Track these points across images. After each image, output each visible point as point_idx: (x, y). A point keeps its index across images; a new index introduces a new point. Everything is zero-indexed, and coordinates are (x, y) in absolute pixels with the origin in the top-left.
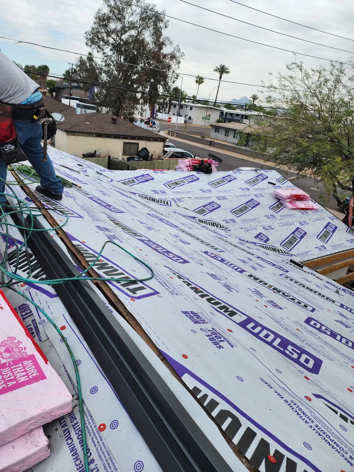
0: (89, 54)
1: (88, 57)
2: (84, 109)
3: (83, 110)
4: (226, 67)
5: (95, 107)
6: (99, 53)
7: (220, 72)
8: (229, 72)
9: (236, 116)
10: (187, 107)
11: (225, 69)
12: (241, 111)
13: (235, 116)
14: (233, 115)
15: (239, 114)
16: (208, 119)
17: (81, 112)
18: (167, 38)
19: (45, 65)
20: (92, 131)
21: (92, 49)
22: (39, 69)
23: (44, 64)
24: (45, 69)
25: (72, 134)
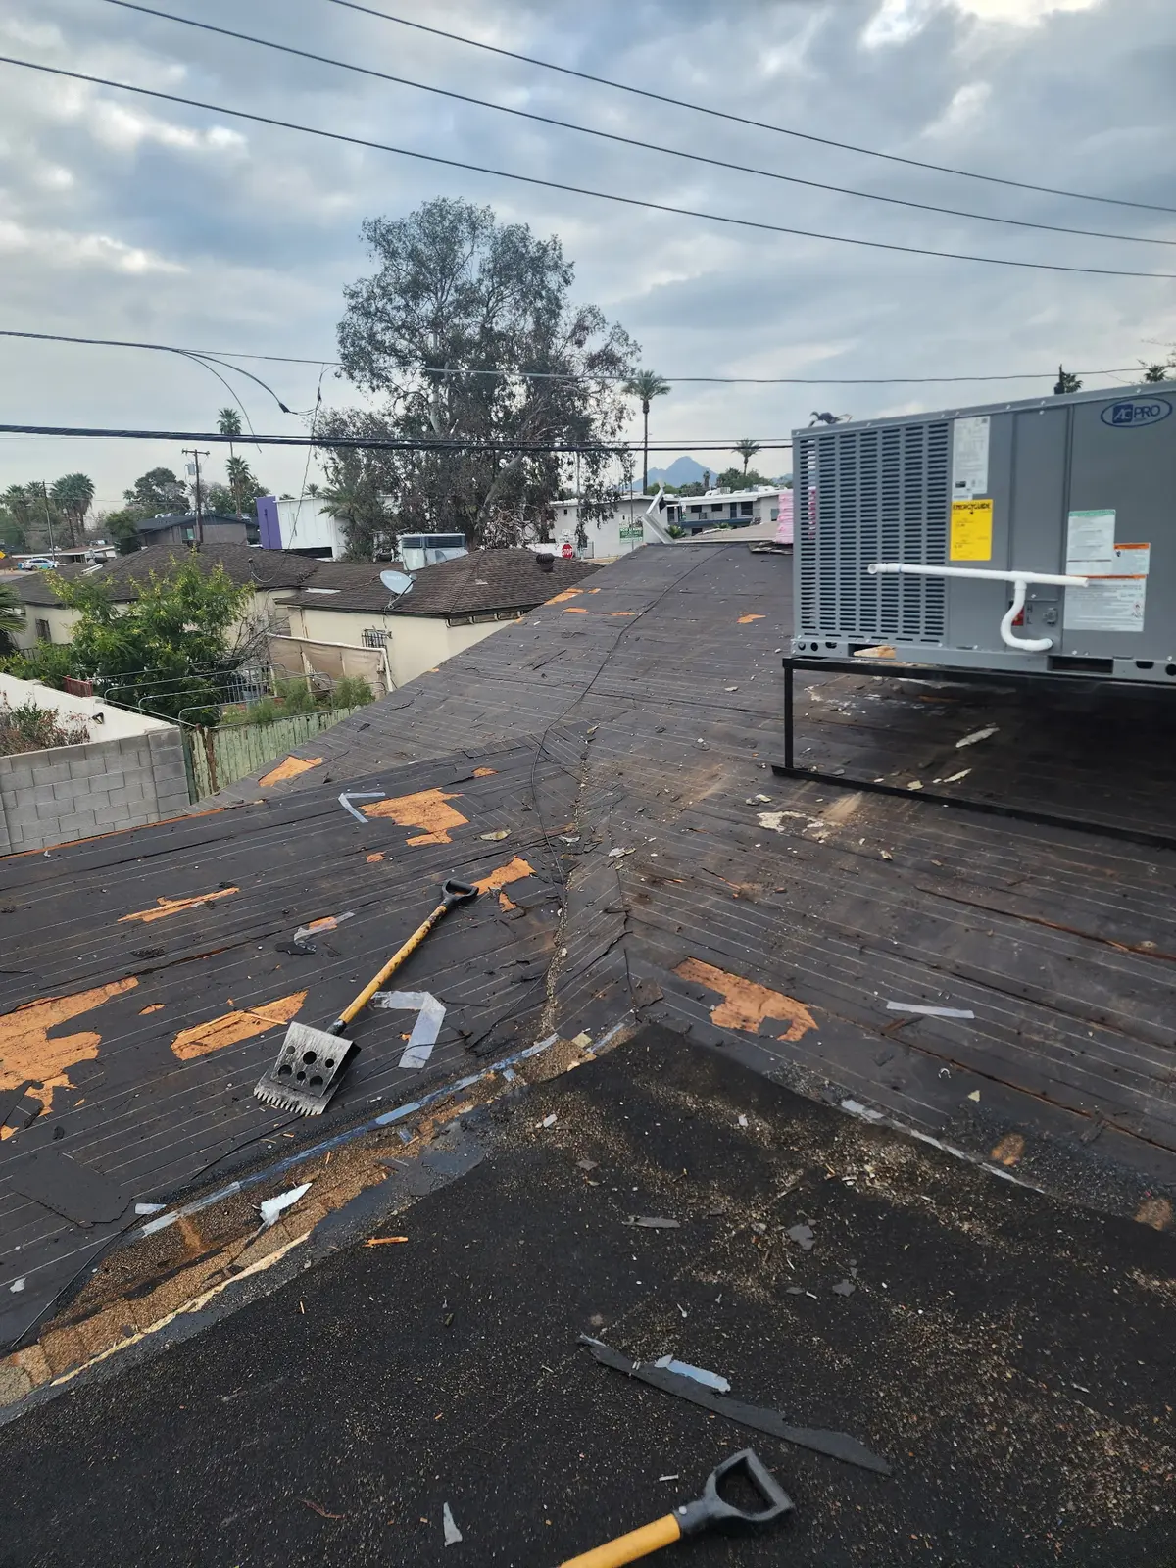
0: (223, 416)
1: (223, 424)
2: (434, 550)
3: (431, 553)
4: (656, 375)
5: (460, 537)
6: (377, 390)
7: (642, 393)
8: (668, 389)
9: (692, 511)
10: (566, 512)
11: (655, 381)
12: (722, 492)
13: (709, 510)
14: (703, 510)
15: (721, 504)
16: (639, 536)
17: (426, 558)
18: (591, 310)
19: (76, 473)
20: (510, 602)
21: (357, 384)
22: (61, 490)
23: (74, 471)
24: (80, 487)
25: (460, 621)
